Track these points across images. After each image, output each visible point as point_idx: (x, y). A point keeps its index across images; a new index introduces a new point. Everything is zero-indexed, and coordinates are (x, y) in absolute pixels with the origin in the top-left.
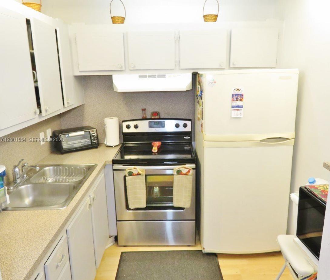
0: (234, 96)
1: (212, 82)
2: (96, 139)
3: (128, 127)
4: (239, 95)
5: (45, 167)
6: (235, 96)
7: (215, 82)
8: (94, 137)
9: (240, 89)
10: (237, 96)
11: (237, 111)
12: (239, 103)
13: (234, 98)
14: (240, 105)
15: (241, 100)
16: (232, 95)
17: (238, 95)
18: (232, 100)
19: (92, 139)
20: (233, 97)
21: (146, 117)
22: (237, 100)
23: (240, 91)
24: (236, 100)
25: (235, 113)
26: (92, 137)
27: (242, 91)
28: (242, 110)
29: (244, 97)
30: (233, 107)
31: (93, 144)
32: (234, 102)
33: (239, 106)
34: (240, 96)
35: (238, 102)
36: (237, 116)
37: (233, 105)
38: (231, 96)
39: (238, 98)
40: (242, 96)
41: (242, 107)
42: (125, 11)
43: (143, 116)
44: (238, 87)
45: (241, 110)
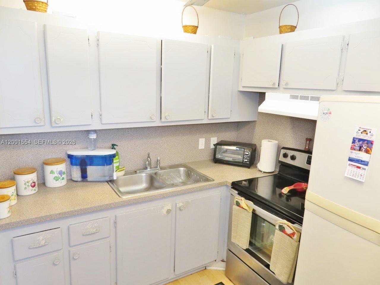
0: (357, 141)
1: (327, 112)
2: (248, 158)
3: (285, 156)
4: (366, 142)
5: (181, 168)
6: (359, 141)
7: (330, 113)
8: (247, 156)
9: (368, 131)
10: (361, 143)
11: (355, 169)
12: (362, 156)
13: (356, 144)
14: (363, 159)
15: (367, 152)
16: (354, 138)
17: (364, 140)
18: (351, 147)
19: (245, 157)
20: (354, 142)
21: (310, 150)
22: (360, 150)
23: (369, 134)
24: (358, 148)
25: (351, 171)
26: (245, 155)
27: (372, 135)
28: (365, 169)
29: (374, 146)
30: (351, 160)
31: (244, 162)
32: (354, 151)
33: (362, 161)
34: (367, 144)
35: (360, 152)
36: (354, 178)
37: (351, 156)
38: (352, 141)
39: (362, 146)
40: (370, 144)
41: (366, 164)
42: (298, 17)
43: (305, 148)
44: (366, 127)
45: (363, 169)
